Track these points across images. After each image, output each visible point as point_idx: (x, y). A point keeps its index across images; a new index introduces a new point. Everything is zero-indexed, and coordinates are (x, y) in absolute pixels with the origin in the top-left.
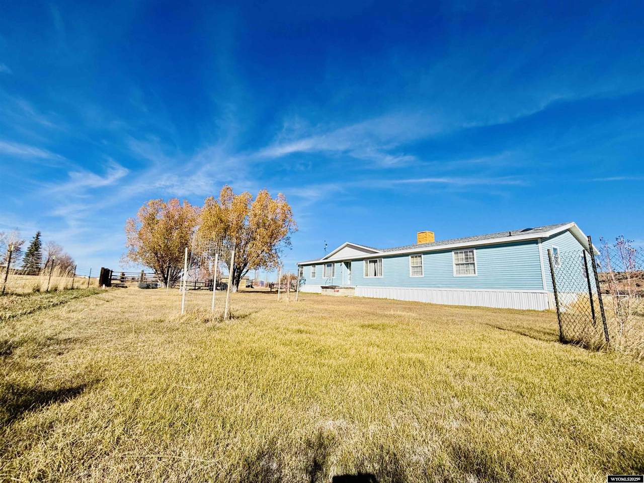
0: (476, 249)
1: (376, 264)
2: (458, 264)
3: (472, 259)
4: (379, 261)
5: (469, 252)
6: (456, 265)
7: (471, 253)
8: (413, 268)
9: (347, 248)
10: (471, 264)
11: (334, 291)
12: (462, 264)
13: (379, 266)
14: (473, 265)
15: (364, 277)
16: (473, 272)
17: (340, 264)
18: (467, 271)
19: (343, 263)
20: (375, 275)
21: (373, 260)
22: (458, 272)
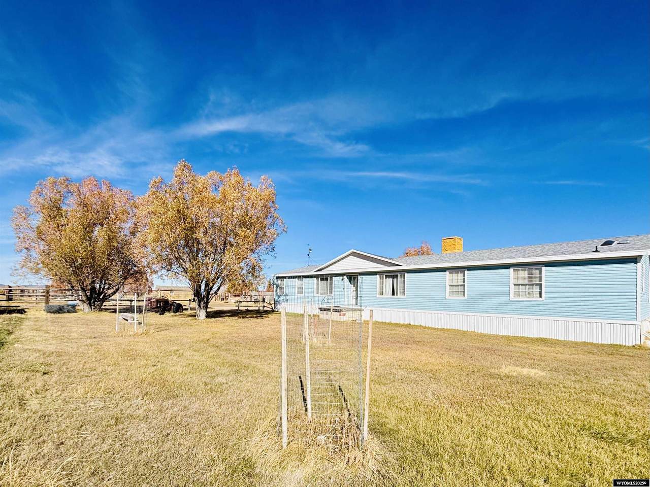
0: (545, 266)
1: (395, 280)
2: (518, 285)
3: (538, 279)
4: (401, 276)
5: (536, 269)
6: (515, 285)
7: (538, 271)
8: (452, 287)
9: (351, 257)
10: (536, 285)
11: (340, 315)
12: (522, 285)
13: (400, 283)
14: (538, 287)
15: (378, 296)
16: (538, 296)
17: (341, 278)
18: (529, 293)
19: (345, 277)
20: (393, 294)
21: (393, 275)
22: (517, 294)
